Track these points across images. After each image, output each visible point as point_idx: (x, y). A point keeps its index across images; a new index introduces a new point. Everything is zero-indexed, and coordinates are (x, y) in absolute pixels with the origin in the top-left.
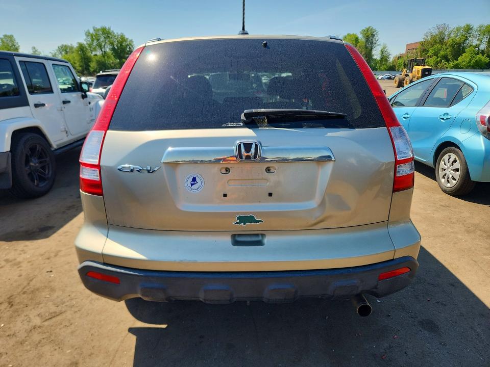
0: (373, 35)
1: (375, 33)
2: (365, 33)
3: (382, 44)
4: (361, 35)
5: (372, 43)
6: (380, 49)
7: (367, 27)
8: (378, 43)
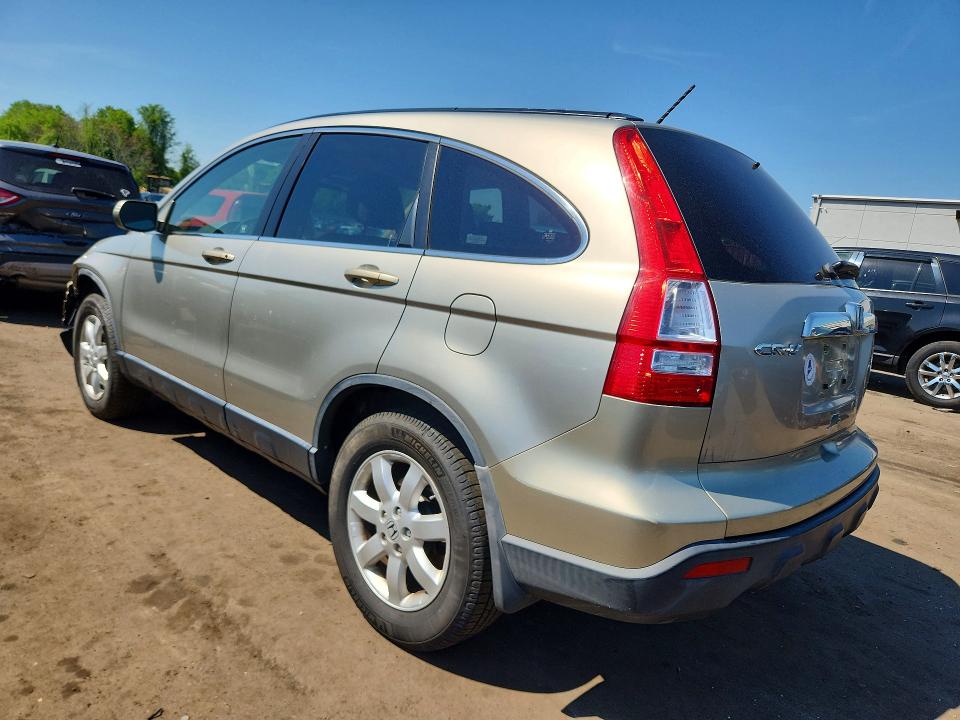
0: (165, 123)
1: (168, 119)
2: (148, 113)
3: (184, 144)
4: (140, 116)
5: (163, 137)
6: (181, 153)
7: (153, 105)
8: (176, 139)
